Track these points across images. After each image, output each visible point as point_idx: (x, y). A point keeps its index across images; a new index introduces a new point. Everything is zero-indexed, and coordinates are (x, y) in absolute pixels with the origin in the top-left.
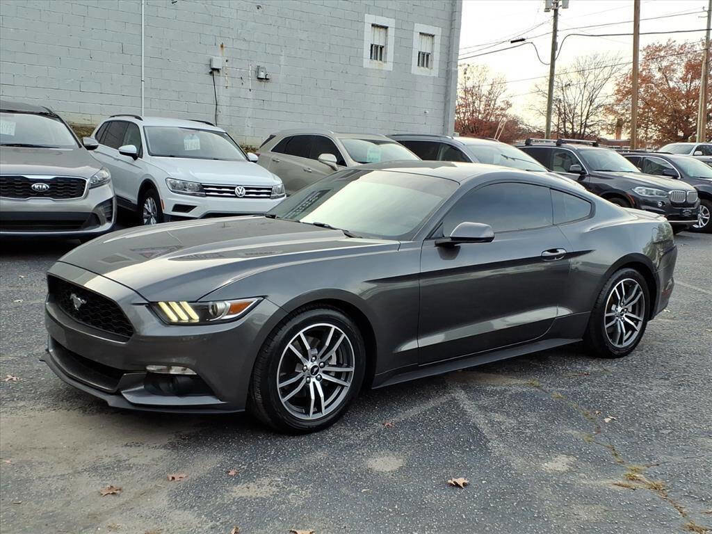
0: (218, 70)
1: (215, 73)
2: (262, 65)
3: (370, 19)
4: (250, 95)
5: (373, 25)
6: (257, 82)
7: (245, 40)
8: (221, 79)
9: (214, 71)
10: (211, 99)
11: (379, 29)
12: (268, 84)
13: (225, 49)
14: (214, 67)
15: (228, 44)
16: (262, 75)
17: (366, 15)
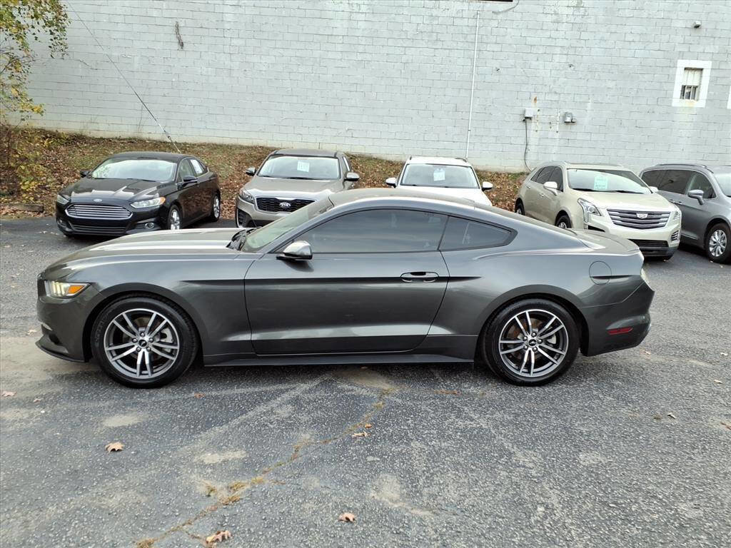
0: (530, 118)
1: (528, 120)
2: (569, 111)
3: (683, 63)
4: (557, 136)
5: (685, 69)
6: (564, 125)
7: (556, 93)
8: (532, 125)
9: (527, 119)
10: (522, 141)
11: (693, 72)
12: (574, 128)
13: (537, 102)
14: (527, 116)
15: (541, 97)
16: (568, 119)
17: (679, 61)
